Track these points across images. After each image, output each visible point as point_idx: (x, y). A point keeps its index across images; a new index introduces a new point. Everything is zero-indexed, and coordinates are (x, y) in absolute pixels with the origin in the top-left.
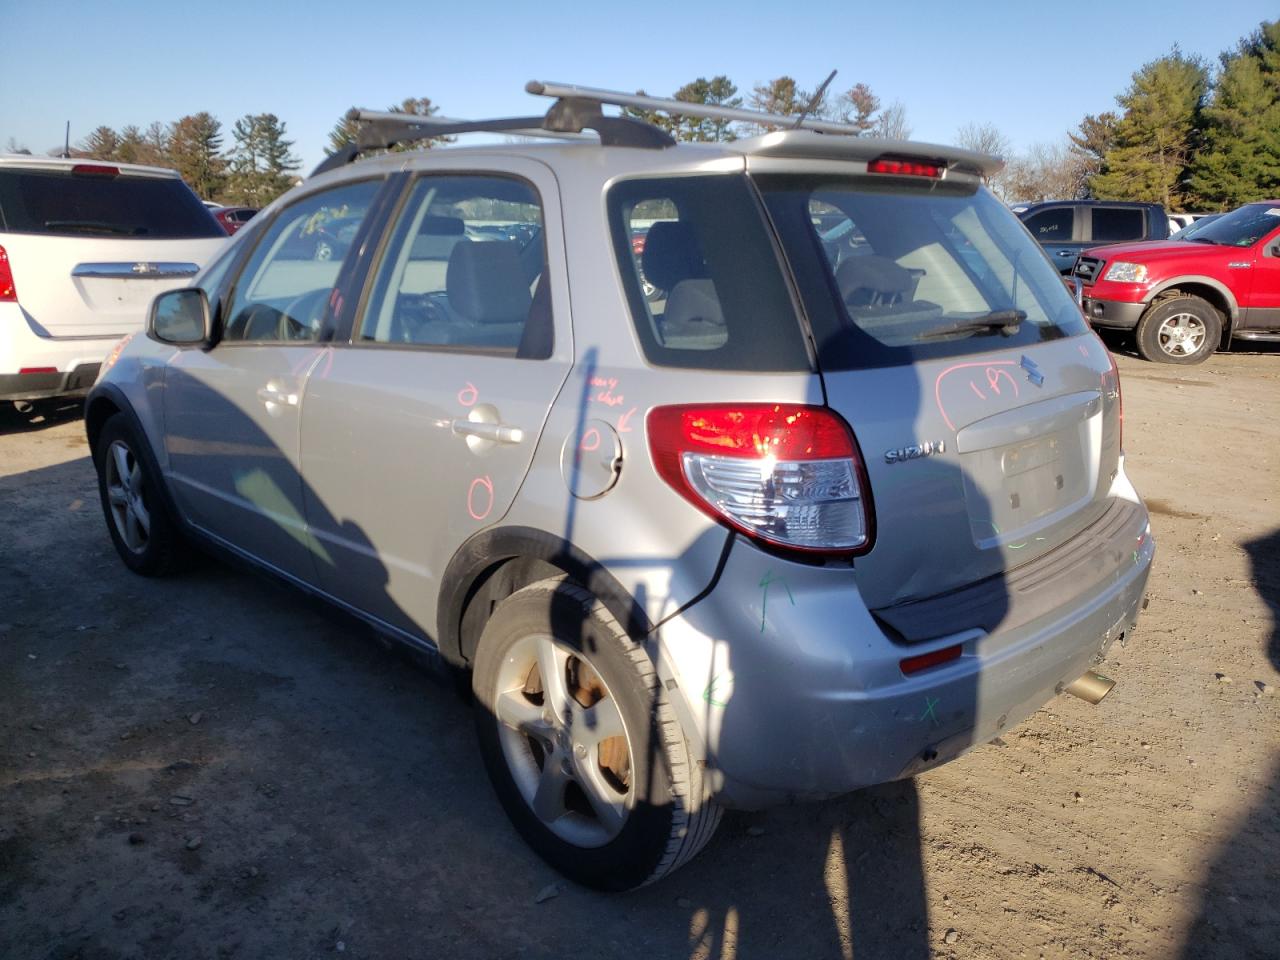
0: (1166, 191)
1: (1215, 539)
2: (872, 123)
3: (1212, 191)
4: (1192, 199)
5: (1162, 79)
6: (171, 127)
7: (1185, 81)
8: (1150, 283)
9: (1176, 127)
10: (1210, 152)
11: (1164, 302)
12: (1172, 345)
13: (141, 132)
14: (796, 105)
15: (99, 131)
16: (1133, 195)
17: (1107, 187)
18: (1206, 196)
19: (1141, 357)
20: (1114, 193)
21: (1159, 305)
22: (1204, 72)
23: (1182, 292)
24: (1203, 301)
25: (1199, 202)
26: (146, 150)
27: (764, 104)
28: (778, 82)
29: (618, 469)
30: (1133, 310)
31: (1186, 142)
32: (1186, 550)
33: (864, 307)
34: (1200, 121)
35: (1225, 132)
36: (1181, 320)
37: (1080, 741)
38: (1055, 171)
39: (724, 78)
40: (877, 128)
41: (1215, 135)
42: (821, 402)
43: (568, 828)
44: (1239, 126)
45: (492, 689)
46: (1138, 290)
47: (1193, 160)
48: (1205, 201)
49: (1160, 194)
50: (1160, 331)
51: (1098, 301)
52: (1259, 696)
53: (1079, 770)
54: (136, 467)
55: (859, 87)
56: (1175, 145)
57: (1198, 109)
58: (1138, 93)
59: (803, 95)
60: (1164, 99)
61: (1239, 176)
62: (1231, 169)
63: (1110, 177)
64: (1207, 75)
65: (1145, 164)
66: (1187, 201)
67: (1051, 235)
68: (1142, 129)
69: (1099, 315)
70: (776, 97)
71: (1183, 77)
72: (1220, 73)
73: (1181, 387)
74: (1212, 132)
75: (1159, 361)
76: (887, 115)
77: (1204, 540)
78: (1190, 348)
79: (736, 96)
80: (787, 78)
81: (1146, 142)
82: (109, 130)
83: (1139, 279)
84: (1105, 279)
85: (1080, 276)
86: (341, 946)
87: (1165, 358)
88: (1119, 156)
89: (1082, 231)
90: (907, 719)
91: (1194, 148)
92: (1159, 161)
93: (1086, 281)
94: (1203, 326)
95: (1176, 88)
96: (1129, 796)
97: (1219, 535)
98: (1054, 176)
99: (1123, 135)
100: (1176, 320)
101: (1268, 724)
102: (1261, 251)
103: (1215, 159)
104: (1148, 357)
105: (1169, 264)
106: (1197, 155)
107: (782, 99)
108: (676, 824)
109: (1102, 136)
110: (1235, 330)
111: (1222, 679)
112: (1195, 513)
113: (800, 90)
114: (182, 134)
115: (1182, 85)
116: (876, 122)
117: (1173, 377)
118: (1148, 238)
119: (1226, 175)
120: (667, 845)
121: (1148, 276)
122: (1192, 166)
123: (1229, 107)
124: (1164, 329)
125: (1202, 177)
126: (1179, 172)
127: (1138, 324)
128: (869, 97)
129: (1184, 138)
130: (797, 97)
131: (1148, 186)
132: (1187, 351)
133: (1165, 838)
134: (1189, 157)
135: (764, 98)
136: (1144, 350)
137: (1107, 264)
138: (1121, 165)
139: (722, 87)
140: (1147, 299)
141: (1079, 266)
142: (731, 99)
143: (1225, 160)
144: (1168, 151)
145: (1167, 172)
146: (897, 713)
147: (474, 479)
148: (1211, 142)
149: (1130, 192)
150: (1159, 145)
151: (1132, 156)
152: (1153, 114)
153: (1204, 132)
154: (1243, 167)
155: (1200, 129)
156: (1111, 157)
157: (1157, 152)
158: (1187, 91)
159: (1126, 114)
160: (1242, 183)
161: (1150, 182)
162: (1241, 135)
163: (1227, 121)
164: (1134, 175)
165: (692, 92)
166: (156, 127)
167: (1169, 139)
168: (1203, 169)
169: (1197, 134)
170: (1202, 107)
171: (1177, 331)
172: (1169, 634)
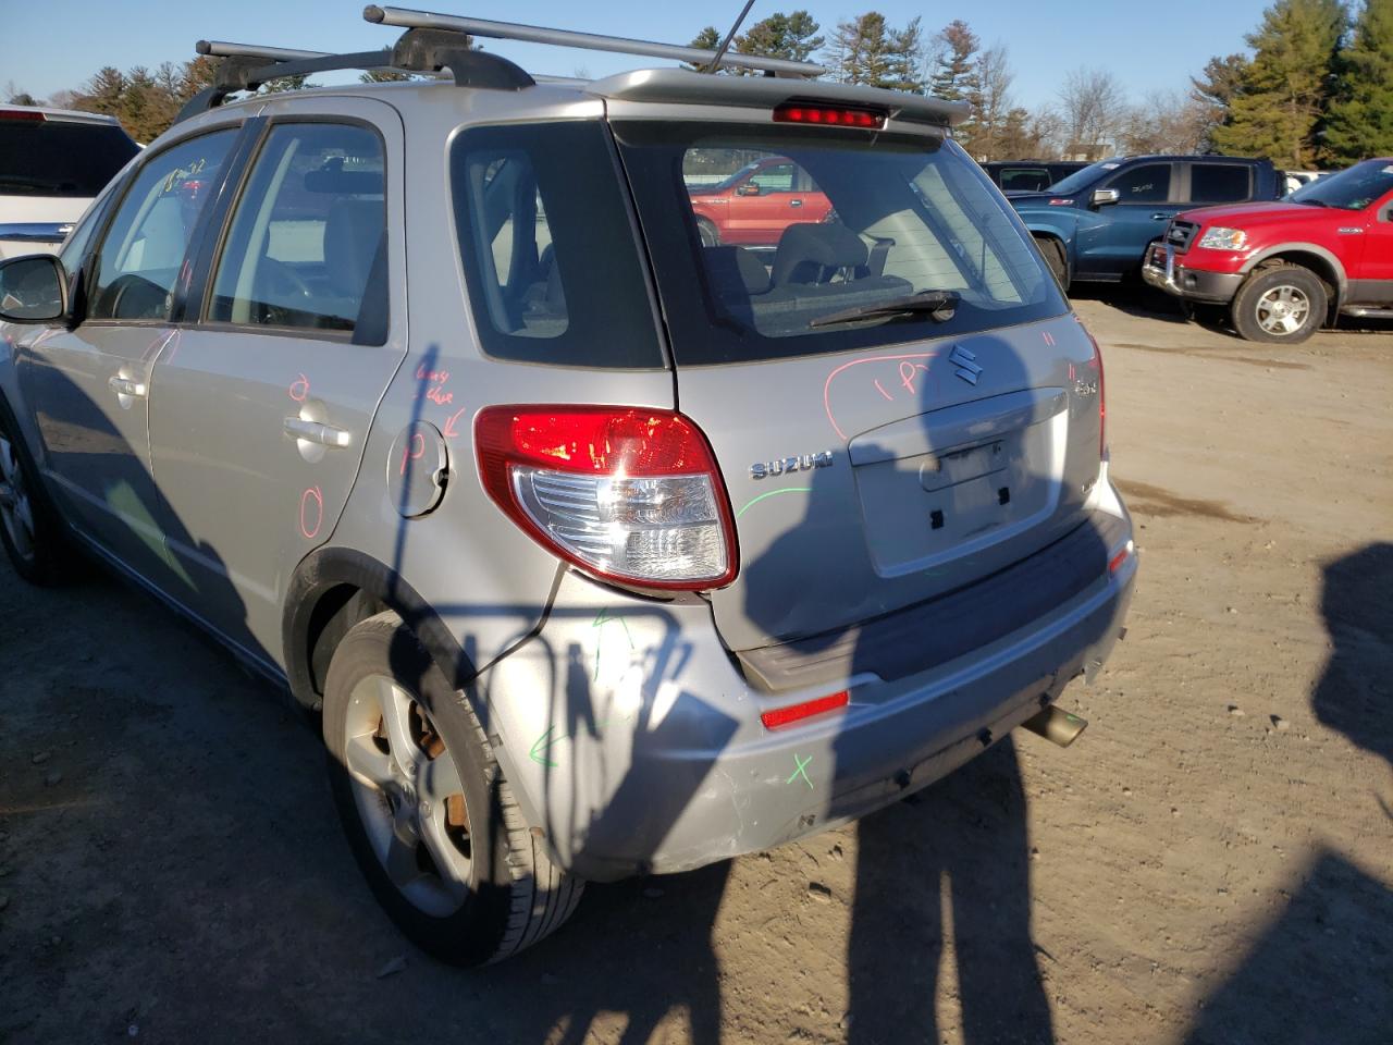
0: (1297, 145)
1: (1269, 547)
2: (971, 66)
3: (1348, 145)
4: (1326, 154)
5: (1296, 16)
6: (183, 67)
7: (1323, 18)
8: (1248, 252)
9: (1311, 71)
10: (1348, 100)
11: (1264, 273)
12: (1271, 322)
13: (150, 74)
14: (885, 44)
15: (104, 72)
16: (1259, 150)
17: (1230, 140)
18: (1341, 151)
19: (1238, 336)
20: (1240, 146)
21: (1259, 276)
22: (1343, 10)
23: (1286, 261)
24: (1309, 272)
25: (1333, 158)
26: (157, 94)
27: (849, 44)
28: (865, 18)
29: (444, 483)
30: (1231, 280)
31: (1322, 88)
32: (1232, 560)
33: (810, 285)
34: (1338, 65)
35: (1364, 79)
36: (1282, 293)
37: (1053, 786)
38: (1174, 121)
39: (805, 14)
40: (975, 71)
41: (1353, 82)
42: (670, 407)
43: (418, 893)
44: (1380, 71)
45: (341, 734)
46: (1235, 259)
47: (1329, 108)
48: (1340, 156)
49: (1290, 148)
50: (1259, 306)
51: (1190, 272)
52: (1271, 732)
53: (1044, 821)
54: (16, 463)
55: (957, 24)
56: (1309, 92)
57: (1336, 50)
58: (1269, 31)
59: (893, 33)
60: (1298, 39)
61: (1379, 128)
62: (1370, 121)
63: (1235, 128)
64: (1347, 14)
65: (1274, 114)
66: (1320, 156)
67: (1145, 195)
68: (1273, 74)
69: (1191, 288)
70: (863, 36)
71: (1320, 15)
72: (1361, 11)
73: (1272, 370)
74: (1350, 77)
75: (1256, 339)
76: (987, 56)
77: (1256, 548)
78: (1291, 325)
79: (818, 34)
80: (875, 13)
81: (1277, 88)
82: (114, 71)
83: (1237, 247)
84: (1200, 245)
85: (1173, 242)
86: (133, 1031)
87: (1264, 337)
88: (1244, 103)
89: (1180, 190)
90: (769, 781)
91: (1330, 95)
92: (1290, 110)
93: (1178, 248)
94: (1307, 301)
95: (1311, 26)
96: (1091, 852)
97: (1273, 542)
98: (1172, 128)
99: (1252, 79)
100: (1277, 293)
101: (1272, 767)
102: (1375, 216)
103: (1352, 109)
104: (1245, 336)
105: (1273, 230)
106: (1333, 104)
107: (870, 37)
108: (516, 897)
109: (1231, 82)
110: (1343, 305)
111: (1234, 712)
112: (1253, 516)
113: (891, 27)
114: (196, 77)
115: (1318, 23)
116: (975, 64)
117: (1265, 359)
118: (1254, 200)
119: (1364, 127)
120: (507, 920)
121: (1246, 243)
122: (1326, 116)
123: (1370, 49)
124: (1264, 303)
125: (1337, 129)
126: (1312, 124)
127: (1234, 297)
128: (967, 37)
129: (1318, 84)
130: (886, 36)
131: (1277, 140)
132: (1287, 328)
133: (1121, 901)
134: (1324, 106)
135: (849, 37)
136: (1239, 327)
137: (1202, 230)
138: (1247, 114)
139: (802, 23)
140: (1245, 269)
141: (1173, 231)
142: (812, 38)
143: (1363, 111)
144: (1302, 100)
145: (1299, 122)
146: (756, 775)
147: (307, 489)
148: (1348, 88)
149: (1256, 146)
150: (1291, 92)
151: (1261, 104)
152: (1285, 57)
153: (1342, 77)
154: (1383, 119)
155: (1337, 75)
156: (1237, 106)
157: (1289, 100)
158: (1324, 31)
159: (1257, 56)
160: (1381, 136)
161: (1279, 135)
162: (1382, 82)
163: (1367, 66)
164: (1262, 126)
165: (769, 30)
166: (166, 68)
167: (1302, 85)
168: (1339, 119)
169: (1334, 79)
170: (1340, 49)
171: (1278, 306)
172: (1187, 659)
